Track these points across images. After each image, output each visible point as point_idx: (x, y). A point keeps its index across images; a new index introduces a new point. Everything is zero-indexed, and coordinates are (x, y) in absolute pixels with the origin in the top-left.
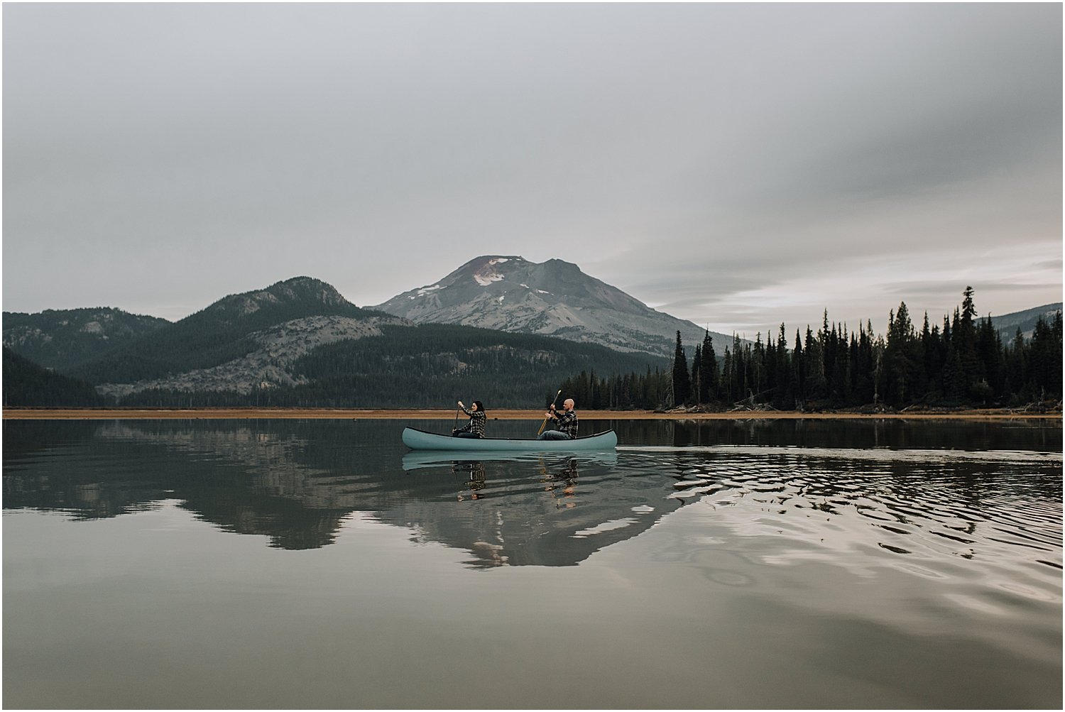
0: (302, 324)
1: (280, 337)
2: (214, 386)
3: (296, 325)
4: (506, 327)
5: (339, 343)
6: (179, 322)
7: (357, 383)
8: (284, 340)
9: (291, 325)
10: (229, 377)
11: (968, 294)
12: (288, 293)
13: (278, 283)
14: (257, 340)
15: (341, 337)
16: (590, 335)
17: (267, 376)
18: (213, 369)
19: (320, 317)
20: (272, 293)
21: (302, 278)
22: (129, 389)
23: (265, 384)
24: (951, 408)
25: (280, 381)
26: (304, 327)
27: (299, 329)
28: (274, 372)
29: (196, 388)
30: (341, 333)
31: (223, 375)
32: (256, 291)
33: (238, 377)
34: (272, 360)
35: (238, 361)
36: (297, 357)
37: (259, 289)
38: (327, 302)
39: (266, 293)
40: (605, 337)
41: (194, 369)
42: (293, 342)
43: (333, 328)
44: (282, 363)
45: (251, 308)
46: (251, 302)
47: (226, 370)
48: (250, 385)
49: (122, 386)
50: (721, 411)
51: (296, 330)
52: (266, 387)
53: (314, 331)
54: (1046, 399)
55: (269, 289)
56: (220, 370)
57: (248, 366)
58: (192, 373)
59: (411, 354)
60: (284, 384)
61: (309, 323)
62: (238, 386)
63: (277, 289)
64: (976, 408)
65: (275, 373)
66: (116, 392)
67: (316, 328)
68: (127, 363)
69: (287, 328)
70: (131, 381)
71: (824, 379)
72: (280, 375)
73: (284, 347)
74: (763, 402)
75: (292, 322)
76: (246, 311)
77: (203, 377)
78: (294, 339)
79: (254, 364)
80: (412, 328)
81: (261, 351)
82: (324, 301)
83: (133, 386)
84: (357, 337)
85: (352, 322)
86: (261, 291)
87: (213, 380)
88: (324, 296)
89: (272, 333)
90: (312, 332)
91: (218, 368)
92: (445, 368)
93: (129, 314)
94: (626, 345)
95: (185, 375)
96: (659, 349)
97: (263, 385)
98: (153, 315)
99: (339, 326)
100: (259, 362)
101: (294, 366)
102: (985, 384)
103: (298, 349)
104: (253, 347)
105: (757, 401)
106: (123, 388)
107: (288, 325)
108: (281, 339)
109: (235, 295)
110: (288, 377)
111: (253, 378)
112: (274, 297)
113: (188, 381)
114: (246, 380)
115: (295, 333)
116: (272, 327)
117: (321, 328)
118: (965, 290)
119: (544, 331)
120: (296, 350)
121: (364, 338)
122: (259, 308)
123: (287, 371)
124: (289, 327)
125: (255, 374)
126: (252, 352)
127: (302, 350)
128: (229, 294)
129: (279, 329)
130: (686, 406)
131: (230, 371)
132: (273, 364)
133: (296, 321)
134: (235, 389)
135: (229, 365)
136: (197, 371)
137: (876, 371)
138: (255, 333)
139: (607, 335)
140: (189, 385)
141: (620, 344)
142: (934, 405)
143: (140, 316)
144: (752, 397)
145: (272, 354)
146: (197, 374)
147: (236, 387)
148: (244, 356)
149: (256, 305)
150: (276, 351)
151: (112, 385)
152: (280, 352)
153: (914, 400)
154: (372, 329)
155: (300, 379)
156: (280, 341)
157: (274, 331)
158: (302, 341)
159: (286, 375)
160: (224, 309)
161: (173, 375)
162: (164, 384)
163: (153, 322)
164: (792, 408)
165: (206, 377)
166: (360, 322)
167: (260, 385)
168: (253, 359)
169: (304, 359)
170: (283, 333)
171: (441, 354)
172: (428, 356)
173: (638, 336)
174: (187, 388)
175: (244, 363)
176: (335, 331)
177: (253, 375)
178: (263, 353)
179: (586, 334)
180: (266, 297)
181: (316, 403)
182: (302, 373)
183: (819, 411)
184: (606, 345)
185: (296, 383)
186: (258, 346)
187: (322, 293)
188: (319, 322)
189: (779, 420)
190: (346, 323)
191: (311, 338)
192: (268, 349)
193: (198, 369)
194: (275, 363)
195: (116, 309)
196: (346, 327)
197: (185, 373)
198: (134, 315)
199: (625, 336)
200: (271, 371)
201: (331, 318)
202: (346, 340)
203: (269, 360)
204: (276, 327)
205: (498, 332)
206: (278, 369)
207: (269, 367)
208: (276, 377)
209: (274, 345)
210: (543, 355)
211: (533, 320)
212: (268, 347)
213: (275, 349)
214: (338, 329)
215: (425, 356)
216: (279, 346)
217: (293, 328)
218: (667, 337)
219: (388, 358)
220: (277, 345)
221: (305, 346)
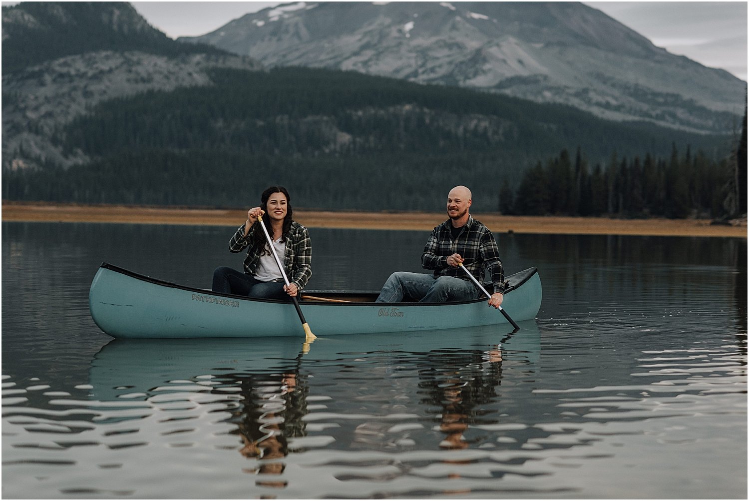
0: (78, 65)
1: (42, 84)
3: (69, 65)
4: (415, 74)
5: (139, 96)
7: (169, 163)
8: (48, 90)
9: (60, 65)
12: (55, 12)
15: (142, 87)
16: (558, 90)
17: (21, 150)
19: (109, 53)
23: (19, 164)
25: (43, 159)
26: (83, 70)
27: (73, 72)
28: (32, 143)
30: (143, 80)
34: (29, 124)
36: (70, 118)
38: (120, 27)
39: (19, 12)
40: (582, 94)
42: (63, 95)
43: (130, 71)
44: (46, 129)
51: (68, 75)
52: (20, 170)
53: (98, 76)
59: (258, 117)
60: (49, 164)
61: (90, 63)
65: (34, 145)
67: (102, 72)
69: (54, 71)
72: (42, 148)
73: (49, 102)
75: (62, 60)
78: (65, 89)
80: (260, 75)
81: (12, 108)
82: (115, 27)
84: (169, 87)
85: (162, 62)
88: (115, 18)
89: (28, 77)
90: (95, 77)
92: (315, 141)
94: (618, 108)
96: (674, 116)
97: (14, 165)
99: (140, 69)
100: (9, 127)
101: (64, 134)
103: (73, 106)
107: (56, 65)
108: (43, 89)
110: (56, 152)
112: (32, 19)
115: (67, 79)
116: (30, 69)
117: (111, 71)
119: (480, 82)
120: (68, 107)
121: (181, 90)
122: (7, 37)
123: (55, 141)
124: (58, 69)
127: (78, 108)
129: (40, 73)
133: (69, 59)
139: (586, 91)
141: (607, 106)
150: (36, 109)
152: (43, 110)
154: (193, 75)
155: (75, 155)
156: (44, 92)
157: (33, 75)
158: (79, 93)
159: (52, 148)
166: (175, 62)
167: (11, 163)
169: (82, 122)
170: (48, 78)
171: (310, 118)
172: (286, 122)
173: (638, 93)
176: (132, 76)
178: (14, 111)
179: (549, 89)
180: (20, 17)
181: (103, 196)
182: (78, 146)
184: (584, 107)
185: (68, 163)
186: (7, 101)
188: (106, 60)
190: (152, 64)
191: (94, 87)
192: (22, 105)
196: (151, 70)
199: (616, 93)
200: (27, 141)
201: (127, 54)
202: (151, 93)
203: (24, 124)
204: (36, 69)
205: (403, 82)
206: (39, 138)
207: (25, 135)
208: (36, 151)
209: (32, 97)
210: (480, 123)
211: (462, 63)
212: (23, 101)
213: (34, 104)
214: (137, 73)
215: (282, 120)
216: (41, 100)
217: (64, 70)
218: (686, 96)
219: (220, 124)
220: (36, 98)
221: (83, 101)
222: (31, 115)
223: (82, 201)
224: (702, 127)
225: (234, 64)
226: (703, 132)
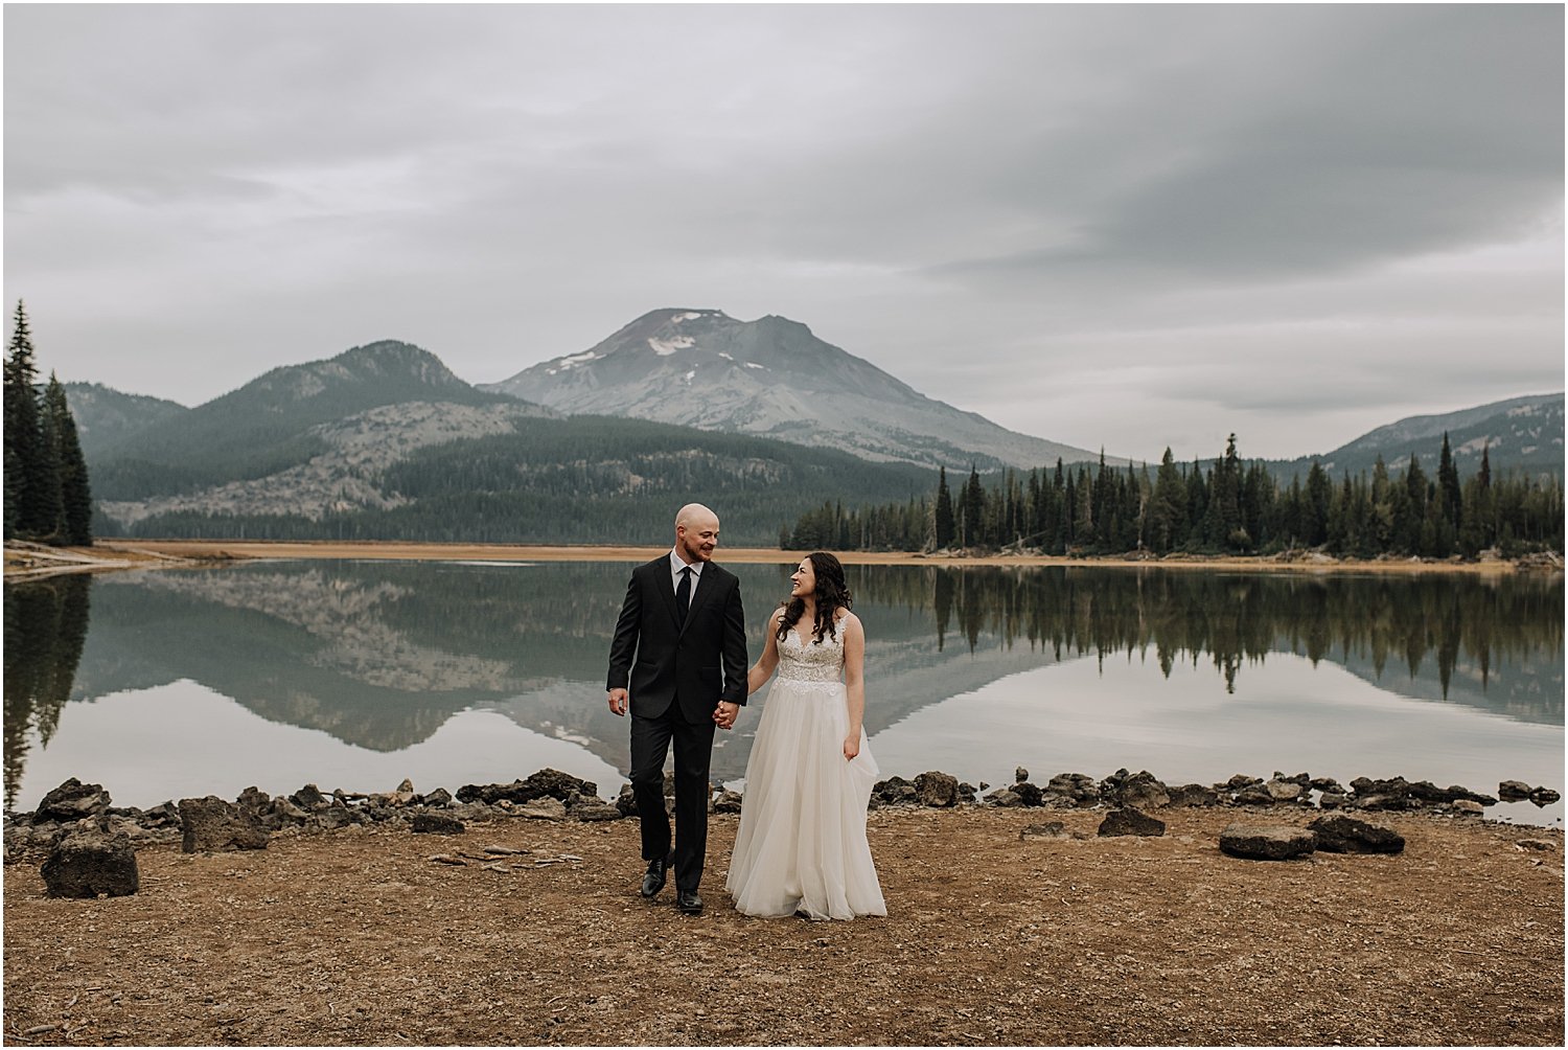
0: (393, 414)
1: (360, 432)
2: (267, 508)
3: (385, 415)
4: (697, 419)
5: (449, 444)
6: (200, 407)
7: (483, 505)
8: (366, 437)
9: (376, 415)
10: (288, 493)
11: (1231, 441)
12: (368, 365)
13: (352, 350)
14: (325, 437)
15: (453, 435)
16: (826, 434)
17: (344, 493)
18: (261, 481)
19: (421, 403)
20: (344, 365)
21: (390, 342)
22: (139, 512)
23: (343, 505)
24: (1209, 556)
25: (364, 500)
26: (397, 419)
27: (388, 421)
28: (354, 486)
29: (240, 509)
30: (453, 429)
31: (278, 489)
32: (319, 362)
33: (301, 494)
34: (350, 468)
35: (298, 469)
36: (388, 464)
37: (324, 358)
38: (429, 379)
39: (334, 365)
40: (849, 437)
41: (232, 479)
42: (381, 442)
43: (441, 420)
44: (366, 474)
45: (310, 388)
46: (312, 378)
47: (282, 484)
48: (321, 505)
49: (126, 505)
50: (987, 555)
51: (384, 423)
52: (345, 510)
53: (412, 425)
54: (1295, 548)
55: (340, 359)
56: (273, 483)
57: (314, 477)
58: (231, 486)
59: (559, 462)
60: (369, 505)
61: (404, 413)
62: (304, 507)
63: (350, 358)
64: (1232, 556)
65: (355, 488)
66: (119, 514)
67: (415, 421)
68: (129, 471)
69: (370, 420)
70: (137, 498)
71: (1090, 524)
72: (363, 491)
73: (367, 449)
74: (1032, 547)
75: (377, 410)
76: (304, 393)
77: (249, 493)
78: (381, 437)
79: (324, 474)
80: (559, 422)
81: (333, 454)
82: (424, 379)
83: (142, 506)
84: (477, 435)
85: (469, 412)
86: (327, 361)
87: (264, 498)
88: (423, 370)
89: (346, 426)
90: (408, 426)
91: (269, 479)
92: (610, 483)
93: (119, 394)
94: (881, 451)
95: (218, 490)
96: (931, 457)
97: (339, 507)
98: (156, 396)
99: (449, 418)
100: (332, 471)
101: (383, 478)
102: (1243, 532)
103: (390, 453)
104: (318, 448)
105: (1026, 545)
106: (130, 509)
107: (373, 414)
108: (361, 436)
109: (286, 367)
110: (376, 495)
111: (324, 495)
112: (347, 371)
113: (227, 500)
114: (313, 498)
115: (383, 428)
116: (348, 418)
117: (423, 420)
118: (1229, 436)
119: (758, 427)
120: (385, 453)
121: (487, 437)
122: (323, 388)
123: (375, 485)
124: (373, 418)
125: (327, 489)
126: (318, 455)
127: (396, 454)
128: (278, 365)
129: (358, 422)
130: (949, 550)
131: (288, 484)
132: (352, 474)
133: (384, 408)
134: (298, 511)
135: (286, 475)
136: (238, 484)
137: (1140, 517)
138: (320, 426)
139: (852, 434)
140: (229, 505)
141: (872, 448)
142: (1193, 553)
143: (136, 397)
144: (1020, 541)
145: (349, 460)
146: (237, 488)
147: (300, 508)
148: (307, 462)
149: (319, 382)
150: (356, 455)
151: (111, 503)
152: (362, 457)
153: (1176, 548)
154: (498, 422)
155: (393, 497)
156: (360, 439)
157: (350, 424)
158: (395, 440)
159: (372, 491)
160: (270, 387)
161: (201, 489)
162: (191, 502)
163: (156, 405)
164: (1062, 553)
165: (253, 493)
166: (480, 411)
167: (335, 505)
168: (321, 466)
169: (399, 467)
170: (365, 426)
171: (605, 462)
172: (584, 466)
173: (899, 436)
174: (226, 510)
175: (308, 472)
176: (442, 425)
177: (322, 490)
179: (819, 433)
180: (335, 370)
181: (426, 534)
182: (395, 488)
183: (1083, 557)
184: (850, 450)
185: (390, 505)
186: (328, 448)
187: (421, 365)
188: (418, 410)
189: (1049, 567)
190: (461, 413)
191: (408, 435)
192: (343, 452)
193: (238, 480)
194: (355, 473)
195: (99, 385)
196: (460, 418)
197: (219, 486)
198: (127, 395)
199: (879, 435)
200: (349, 484)
201: (437, 404)
202: (460, 440)
203: (346, 469)
204: (354, 418)
205: (686, 428)
206: (360, 482)
207: (347, 479)
208: (357, 494)
209: (351, 444)
210: (755, 465)
211: (739, 409)
212: (343, 448)
213: (353, 450)
214: (448, 422)
215: (581, 464)
216: (360, 446)
217: (380, 419)
218: (942, 439)
219: (525, 468)
220: (356, 445)
221: (399, 448)
222: (352, 461)
223: (409, 539)
224: (957, 467)
225: (536, 413)
226: (957, 472)
